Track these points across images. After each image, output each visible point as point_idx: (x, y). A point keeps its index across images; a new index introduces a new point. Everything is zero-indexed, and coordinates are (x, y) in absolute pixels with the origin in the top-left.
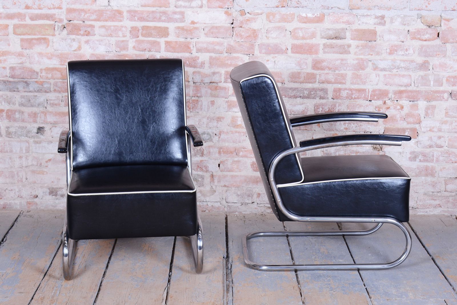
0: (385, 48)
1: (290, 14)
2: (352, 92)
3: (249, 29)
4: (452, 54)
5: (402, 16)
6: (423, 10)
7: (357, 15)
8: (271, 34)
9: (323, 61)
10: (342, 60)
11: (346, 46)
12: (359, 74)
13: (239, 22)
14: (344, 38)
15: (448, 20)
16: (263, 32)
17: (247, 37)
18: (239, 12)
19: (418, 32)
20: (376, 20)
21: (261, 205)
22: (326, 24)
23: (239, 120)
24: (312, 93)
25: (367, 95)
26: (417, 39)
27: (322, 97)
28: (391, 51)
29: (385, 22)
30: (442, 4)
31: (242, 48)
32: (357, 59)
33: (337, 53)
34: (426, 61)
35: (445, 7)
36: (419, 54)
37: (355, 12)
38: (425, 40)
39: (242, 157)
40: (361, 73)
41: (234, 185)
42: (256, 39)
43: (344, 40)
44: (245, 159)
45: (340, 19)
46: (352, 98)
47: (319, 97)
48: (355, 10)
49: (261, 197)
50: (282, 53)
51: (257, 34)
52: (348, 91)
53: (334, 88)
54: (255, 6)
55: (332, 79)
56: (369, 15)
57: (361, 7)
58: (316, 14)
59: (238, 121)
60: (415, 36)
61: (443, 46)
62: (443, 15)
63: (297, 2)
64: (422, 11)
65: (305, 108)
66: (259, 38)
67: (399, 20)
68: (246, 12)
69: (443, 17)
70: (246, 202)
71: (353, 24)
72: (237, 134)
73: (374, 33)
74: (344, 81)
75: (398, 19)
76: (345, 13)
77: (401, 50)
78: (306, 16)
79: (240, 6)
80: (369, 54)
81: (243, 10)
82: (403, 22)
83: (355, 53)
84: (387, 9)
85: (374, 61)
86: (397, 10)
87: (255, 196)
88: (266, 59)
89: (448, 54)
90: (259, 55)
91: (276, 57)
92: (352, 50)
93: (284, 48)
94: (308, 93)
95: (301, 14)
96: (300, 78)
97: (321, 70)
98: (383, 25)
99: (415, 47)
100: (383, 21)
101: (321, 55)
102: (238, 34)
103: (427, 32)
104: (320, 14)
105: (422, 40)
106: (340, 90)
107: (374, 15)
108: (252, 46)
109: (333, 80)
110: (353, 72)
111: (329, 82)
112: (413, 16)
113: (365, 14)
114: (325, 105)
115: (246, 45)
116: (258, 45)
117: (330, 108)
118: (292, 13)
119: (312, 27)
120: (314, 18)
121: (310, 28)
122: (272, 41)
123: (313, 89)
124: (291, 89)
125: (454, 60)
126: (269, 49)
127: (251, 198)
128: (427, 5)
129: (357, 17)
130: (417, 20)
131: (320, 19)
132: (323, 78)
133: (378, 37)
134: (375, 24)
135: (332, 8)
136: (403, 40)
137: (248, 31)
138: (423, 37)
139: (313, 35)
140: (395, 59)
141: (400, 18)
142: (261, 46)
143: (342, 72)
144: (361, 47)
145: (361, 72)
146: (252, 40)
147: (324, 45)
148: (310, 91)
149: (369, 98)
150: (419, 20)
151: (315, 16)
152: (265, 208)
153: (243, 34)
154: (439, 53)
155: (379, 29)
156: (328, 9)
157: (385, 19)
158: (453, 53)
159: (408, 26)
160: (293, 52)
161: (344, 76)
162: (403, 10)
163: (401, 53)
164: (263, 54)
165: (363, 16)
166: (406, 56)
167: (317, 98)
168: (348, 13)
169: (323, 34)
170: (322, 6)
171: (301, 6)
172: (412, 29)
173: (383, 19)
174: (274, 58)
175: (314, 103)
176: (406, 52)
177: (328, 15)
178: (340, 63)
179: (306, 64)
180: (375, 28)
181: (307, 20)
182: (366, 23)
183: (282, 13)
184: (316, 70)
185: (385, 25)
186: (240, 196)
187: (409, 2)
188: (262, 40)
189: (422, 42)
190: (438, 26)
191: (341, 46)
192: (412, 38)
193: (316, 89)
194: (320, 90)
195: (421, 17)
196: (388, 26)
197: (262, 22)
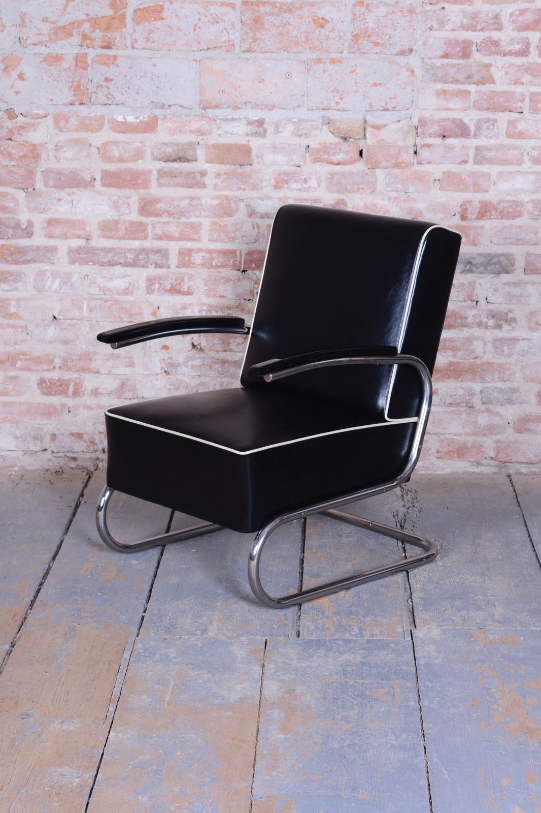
0: (267, 178)
1: (95, 116)
2: (211, 255)
3: (24, 143)
4: (386, 188)
5: (295, 120)
6: (332, 109)
7: (215, 118)
8: (64, 152)
9: (157, 200)
10: (192, 198)
11: (198, 174)
12: (222, 224)
13: (5, 130)
14: (194, 159)
15: (378, 128)
16: (50, 148)
17: (22, 157)
18: (5, 113)
19: (325, 148)
20: (249, 128)
21: (59, 454)
22: (162, 134)
23: (12, 305)
24: (141, 257)
25: (238, 260)
26: (323, 162)
27: (159, 264)
28: (277, 182)
29: (265, 131)
30: (364, 99)
31: (12, 176)
32: (218, 197)
33: (182, 186)
34: (340, 200)
35: (371, 105)
36: (327, 188)
37: (211, 113)
38: (338, 164)
39: (21, 369)
40: (226, 221)
41: (9, 419)
42: (37, 161)
43: (194, 163)
44: (27, 374)
45: (186, 127)
46: (212, 266)
47: (153, 265)
48: (212, 110)
49: (57, 440)
50: (85, 187)
51: (39, 152)
52: (204, 254)
53: (180, 249)
54: (32, 103)
55: (175, 232)
56: (236, 119)
57: (221, 105)
58: (141, 118)
59: (10, 306)
60: (320, 155)
61: (370, 174)
62: (368, 118)
63: (106, 96)
64: (330, 111)
65: (130, 284)
66: (43, 160)
67: (290, 127)
68: (17, 112)
69: (370, 123)
70: (32, 449)
71: (209, 134)
72: (11, 330)
73: (246, 151)
74: (196, 237)
75: (289, 125)
76: (193, 115)
77: (296, 182)
78: (124, 121)
79: (5, 102)
80: (239, 189)
81: (11, 109)
82: (298, 131)
83: (215, 187)
84: (267, 108)
85: (248, 200)
86: (285, 109)
87: (48, 438)
88: (57, 197)
89: (378, 187)
90: (43, 189)
91: (73, 193)
92: (209, 180)
93: (88, 178)
94: (133, 257)
95: (115, 116)
96: (118, 231)
97: (154, 216)
98: (262, 137)
99: (320, 176)
100: (261, 130)
101: (155, 190)
102: (5, 152)
103: (340, 149)
104: (149, 117)
105: (332, 163)
106: (190, 251)
107: (245, 118)
108: (31, 174)
109: (177, 235)
110: (212, 219)
111: (171, 238)
112: (315, 121)
113: (229, 117)
114: (164, 279)
115: (19, 171)
116: (42, 171)
117: (174, 284)
118: (98, 114)
119: (135, 139)
120: (138, 123)
121: (132, 142)
122: (65, 166)
123: (143, 250)
124: (103, 250)
125: (390, 199)
126: (60, 179)
127: (39, 442)
128: (339, 101)
129: (216, 123)
130: (322, 128)
131: (149, 126)
132: (159, 231)
133: (254, 157)
134: (247, 135)
135: (170, 106)
136: (298, 162)
137: (23, 146)
138: (334, 158)
139: (138, 155)
140: (286, 197)
141: (290, 124)
142: (46, 173)
143: (193, 220)
144: (225, 177)
145: (226, 219)
146: (30, 164)
147: (159, 171)
148: (138, 254)
149: (242, 266)
150: (325, 127)
151: (141, 121)
152: (67, 459)
153: (13, 151)
154: (364, 186)
155: (255, 143)
156: (163, 107)
157: (265, 126)
158: (387, 185)
159: (306, 137)
160: (104, 185)
161: (195, 228)
162: (296, 109)
163: (295, 186)
164: (51, 187)
165: (226, 120)
166: (305, 191)
167: (150, 266)
168: (198, 116)
169: (155, 153)
170: (152, 102)
171: (114, 102)
172: (314, 143)
173: (262, 126)
174: (70, 195)
175: (145, 275)
176: (304, 185)
177: (163, 119)
178: (188, 204)
179: (129, 206)
180: (248, 141)
181: (125, 128)
182: (232, 134)
183: (81, 115)
184: (146, 217)
185: (265, 137)
186: (20, 439)
187: (305, 95)
188: (47, 162)
189: (332, 166)
190: (359, 139)
191: (188, 174)
192: (313, 159)
193: (148, 250)
194: (154, 251)
195: (328, 122)
196: (270, 138)
197: (48, 131)
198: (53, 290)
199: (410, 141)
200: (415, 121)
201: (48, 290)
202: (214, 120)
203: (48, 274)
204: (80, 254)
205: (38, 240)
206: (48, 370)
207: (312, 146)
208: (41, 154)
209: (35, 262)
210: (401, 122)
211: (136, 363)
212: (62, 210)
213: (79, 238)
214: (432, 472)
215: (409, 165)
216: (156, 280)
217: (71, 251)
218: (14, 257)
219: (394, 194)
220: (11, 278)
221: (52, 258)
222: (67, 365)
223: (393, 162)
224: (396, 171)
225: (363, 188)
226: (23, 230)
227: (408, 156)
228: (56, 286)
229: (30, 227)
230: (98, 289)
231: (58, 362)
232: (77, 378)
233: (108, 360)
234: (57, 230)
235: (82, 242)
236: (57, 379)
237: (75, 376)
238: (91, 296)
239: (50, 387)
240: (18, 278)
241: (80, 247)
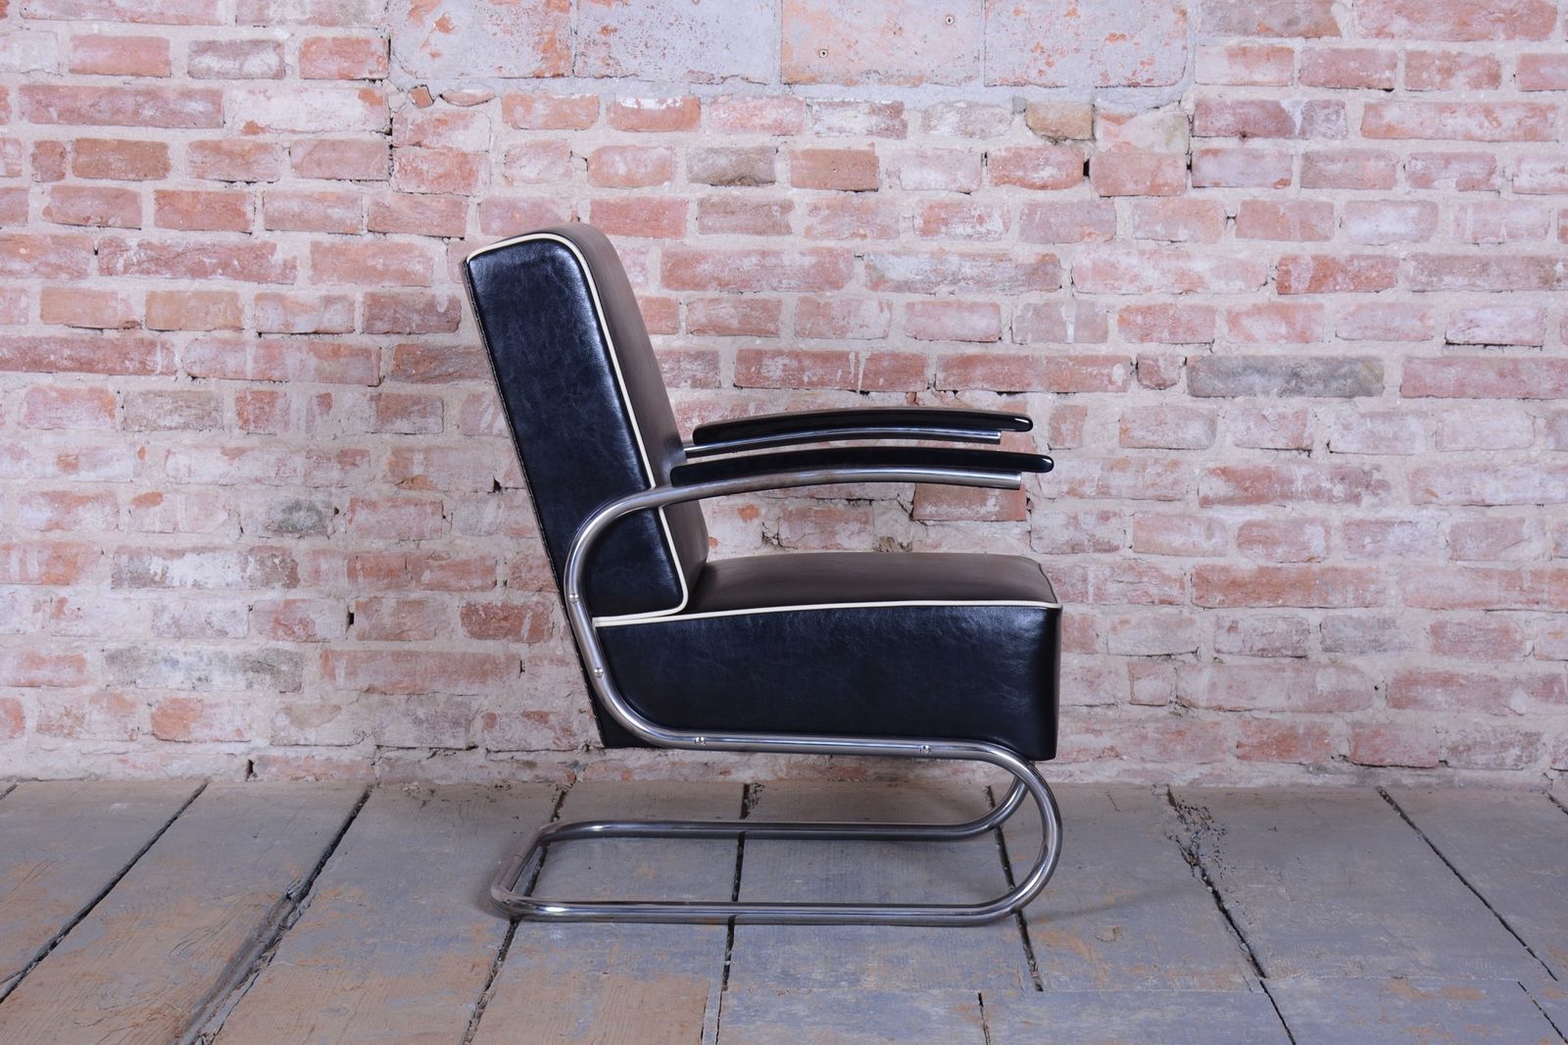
0: (908, 214)
1: (582, 99)
2: (800, 362)
3: (445, 151)
4: (1134, 232)
5: (962, 105)
6: (1031, 84)
7: (809, 101)
8: (521, 167)
9: (699, 258)
10: (764, 254)
11: (776, 208)
12: (822, 302)
13: (410, 127)
14: (769, 179)
15: (1118, 120)
16: (493, 160)
17: (440, 177)
18: (410, 96)
19: (1018, 157)
20: (874, 119)
21: (501, 756)
22: (708, 132)
23: (415, 460)
24: (666, 367)
25: (853, 371)
26: (1015, 184)
27: (701, 380)
28: (927, 223)
29: (905, 125)
30: (1092, 64)
31: (422, 214)
32: (815, 251)
33: (746, 230)
34: (1047, 255)
35: (1105, 76)
36: (1023, 233)
37: (800, 92)
38: (1043, 187)
39: (431, 586)
40: (831, 297)
41: (404, 685)
42: (470, 184)
43: (768, 187)
44: (442, 596)
45: (754, 118)
46: (801, 384)
47: (689, 382)
48: (803, 86)
49: (497, 726)
51: (474, 168)
52: (786, 361)
53: (740, 351)
54: (462, 74)
55: (731, 317)
56: (849, 104)
57: (822, 77)
58: (670, 101)
59: (412, 463)
60: (1008, 171)
61: (1103, 207)
62: (1099, 102)
63: (603, 60)
64: (1027, 88)
66: (480, 183)
67: (952, 118)
68: (434, 92)
69: (1102, 111)
70: (448, 745)
71: (798, 132)
72: (412, 509)
73: (869, 162)
74: (772, 327)
75: (950, 115)
76: (768, 97)
77: (964, 221)
78: (636, 107)
79: (411, 73)
80: (854, 235)
81: (423, 86)
82: (966, 126)
83: (808, 232)
84: (908, 82)
85: (873, 257)
86: (942, 84)
87: (478, 723)
89: (1120, 232)
90: (481, 237)
92: (797, 220)
93: (566, 216)
95: (620, 99)
97: (691, 289)
98: (898, 136)
99: (1008, 211)
100: (896, 122)
101: (693, 239)
102: (409, 168)
103: (1047, 160)
104: (685, 100)
105: (1032, 186)
106: (759, 355)
107: (866, 101)
108: (457, 209)
109: (735, 323)
110: (801, 294)
111: (723, 331)
112: (998, 106)
113: (837, 100)
114: (710, 408)
115: (435, 204)
116: (479, 204)
118: (588, 95)
119: (657, 143)
120: (664, 112)
121: (652, 148)
122: (523, 193)
123: (670, 354)
125: (1142, 253)
126: (513, 217)
127: (463, 730)
128: (1044, 68)
129: (811, 112)
130: (1013, 119)
131: (684, 118)
132: (700, 317)
133: (882, 176)
134: (870, 133)
135: (724, 79)
136: (966, 184)
137: (442, 157)
138: (1035, 176)
139: (663, 172)
140: (943, 250)
141: (953, 113)
142: (486, 208)
143: (766, 294)
144: (827, 212)
145: (828, 294)
146: (455, 190)
147: (702, 203)
149: (860, 384)
150: (1019, 119)
151: (668, 107)
152: (515, 765)
153: (425, 167)
154: (1092, 230)
155: (886, 149)
156: (710, 82)
157: (905, 116)
158: (1137, 228)
159: (983, 138)
161: (771, 310)
162: (963, 83)
163: (961, 229)
164: (496, 234)
165: (830, 105)
166: (979, 239)
167: (683, 384)
168: (777, 97)
169: (696, 168)
170: (691, 72)
171: (619, 72)
172: (996, 148)
173: (899, 117)
176: (978, 228)
177: (711, 104)
178: (756, 265)
179: (643, 269)
180: (873, 144)
181: (638, 121)
182: (841, 131)
183: (555, 97)
184: (677, 289)
185: (905, 137)
186: (425, 725)
187: (981, 58)
188: (489, 187)
189: (1031, 191)
190: (1083, 140)
191: (758, 207)
192: (996, 178)
193: (679, 353)
194: (690, 356)
195: (1024, 109)
196: (914, 139)
197: (491, 128)
198: (495, 431)
199: (1179, 145)
200: (1189, 106)
201: (487, 431)
202: (808, 105)
203: (487, 401)
205: (468, 335)
206: (483, 589)
207: (994, 152)
208: (478, 171)
209: (461, 377)
210: (1162, 109)
214: (1228, 786)
215: (1177, 190)
216: (693, 410)
218: (422, 369)
219: (1151, 245)
220: (416, 408)
222: (520, 577)
223: (1148, 183)
224: (1154, 202)
225: (1090, 234)
226: (439, 315)
227: (1176, 173)
228: (501, 423)
229: (454, 309)
231: (502, 573)
232: (538, 603)
236: (499, 605)
237: (535, 599)
239: (485, 622)
240: (429, 409)
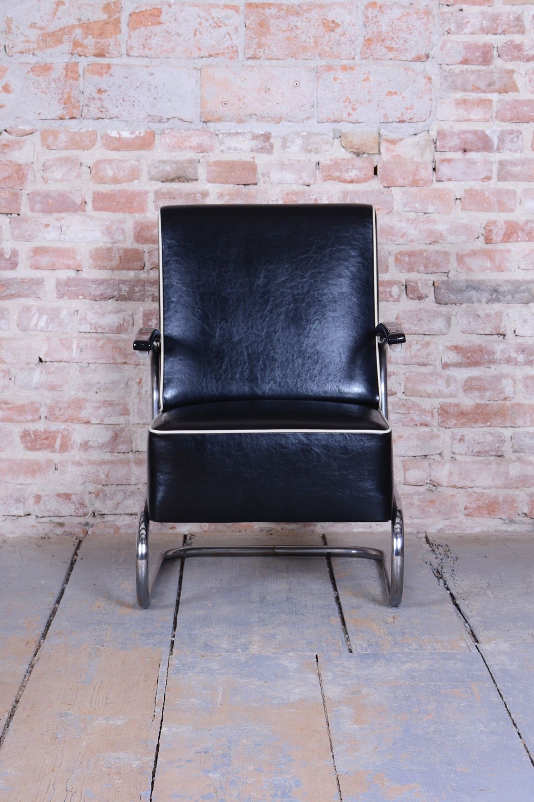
0: (274, 198)
1: (87, 131)
3: (8, 163)
4: (403, 208)
5: (305, 134)
6: (343, 121)
7: (217, 132)
8: (52, 172)
11: (198, 195)
14: (195, 178)
15: (393, 142)
16: (36, 168)
17: (6, 178)
19: (337, 164)
20: (254, 143)
21: (44, 520)
22: (159, 151)
24: (137, 289)
26: (335, 180)
27: (156, 297)
29: (272, 146)
30: (378, 109)
35: (386, 116)
37: (212, 126)
38: (351, 182)
42: (23, 183)
43: (194, 183)
44: (9, 426)
45: (185, 142)
47: (150, 298)
48: (213, 123)
49: (42, 503)
50: (76, 211)
51: (25, 173)
54: (17, 118)
56: (240, 133)
57: (224, 118)
58: (137, 133)
60: (331, 172)
61: (386, 193)
62: (383, 132)
63: (99, 109)
64: (341, 124)
65: (124, 320)
66: (29, 182)
67: (299, 142)
68: (2, 127)
69: (384, 137)
70: (14, 513)
71: (211, 150)
73: (251, 168)
75: (297, 140)
76: (193, 130)
78: (118, 136)
82: (307, 146)
84: (273, 121)
86: (293, 122)
87: (31, 501)
88: (44, 223)
89: (395, 208)
90: (29, 214)
91: (62, 218)
93: (78, 201)
94: (128, 289)
95: (108, 131)
96: (112, 260)
97: (151, 243)
98: (268, 153)
99: (331, 196)
100: (267, 144)
101: (151, 215)
103: (353, 166)
104: (146, 132)
105: (345, 181)
107: (249, 132)
108: (16, 197)
112: (325, 134)
113: (233, 131)
115: (2, 194)
116: (28, 194)
118: (90, 129)
119: (130, 157)
120: (134, 139)
121: (127, 160)
122: (54, 187)
123: (139, 282)
124: (94, 281)
125: (408, 220)
126: (48, 202)
128: (351, 111)
129: (218, 138)
130: (333, 142)
131: (146, 143)
132: (156, 260)
133: (259, 176)
135: (168, 119)
136: (307, 180)
137: (7, 167)
138: (347, 175)
139: (134, 174)
141: (299, 138)
142: (32, 196)
144: (228, 198)
146: (14, 186)
147: (156, 193)
148: (133, 286)
150: (337, 141)
151: (137, 136)
152: (53, 525)
154: (379, 207)
155: (261, 160)
156: (160, 121)
157: (272, 140)
158: (405, 205)
159: (316, 153)
160: (96, 209)
162: (305, 121)
164: (38, 212)
167: (147, 299)
168: (199, 130)
169: (152, 172)
170: (149, 115)
171: (108, 116)
172: (325, 160)
173: (269, 141)
174: (59, 220)
175: (141, 309)
177: (161, 133)
179: (123, 232)
180: (254, 157)
181: (119, 145)
182: (236, 149)
183: (71, 131)
184: (142, 244)
185: (272, 153)
186: (1, 502)
187: (315, 106)
188: (34, 184)
189: (344, 184)
190: (374, 154)
191: (188, 195)
192: (324, 176)
193: (144, 281)
194: (150, 283)
195: (340, 136)
196: (277, 154)
197: (34, 149)
198: (39, 328)
199: (428, 157)
200: (434, 134)
201: (34, 328)
202: (216, 134)
203: (34, 310)
204: (69, 287)
205: (23, 271)
206: (33, 421)
207: (322, 162)
208: (27, 174)
209: (19, 296)
210: (418, 136)
211: (131, 411)
212: (49, 237)
213: (69, 269)
214: (460, 532)
215: (427, 183)
216: (152, 315)
217: (59, 283)
219: (412, 215)
221: (38, 292)
222: (54, 414)
223: (411, 179)
224: (414, 190)
225: (378, 209)
226: (6, 260)
227: (426, 173)
228: (42, 323)
229: (14, 256)
230: (89, 326)
231: (44, 411)
232: (65, 429)
233: (100, 407)
234: (44, 260)
235: (72, 274)
236: (42, 430)
237: (63, 427)
238: (81, 334)
239: (35, 441)
240: (1, 315)
241: (69, 279)
